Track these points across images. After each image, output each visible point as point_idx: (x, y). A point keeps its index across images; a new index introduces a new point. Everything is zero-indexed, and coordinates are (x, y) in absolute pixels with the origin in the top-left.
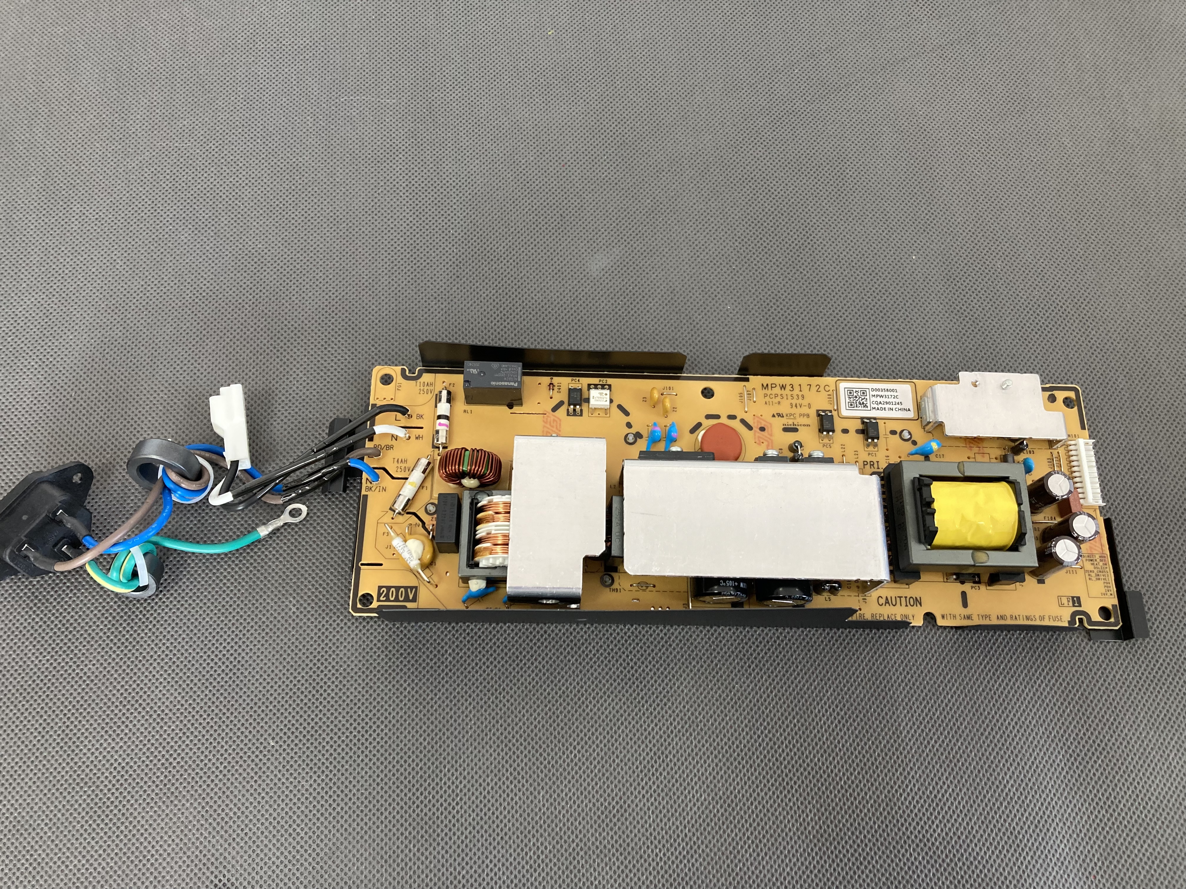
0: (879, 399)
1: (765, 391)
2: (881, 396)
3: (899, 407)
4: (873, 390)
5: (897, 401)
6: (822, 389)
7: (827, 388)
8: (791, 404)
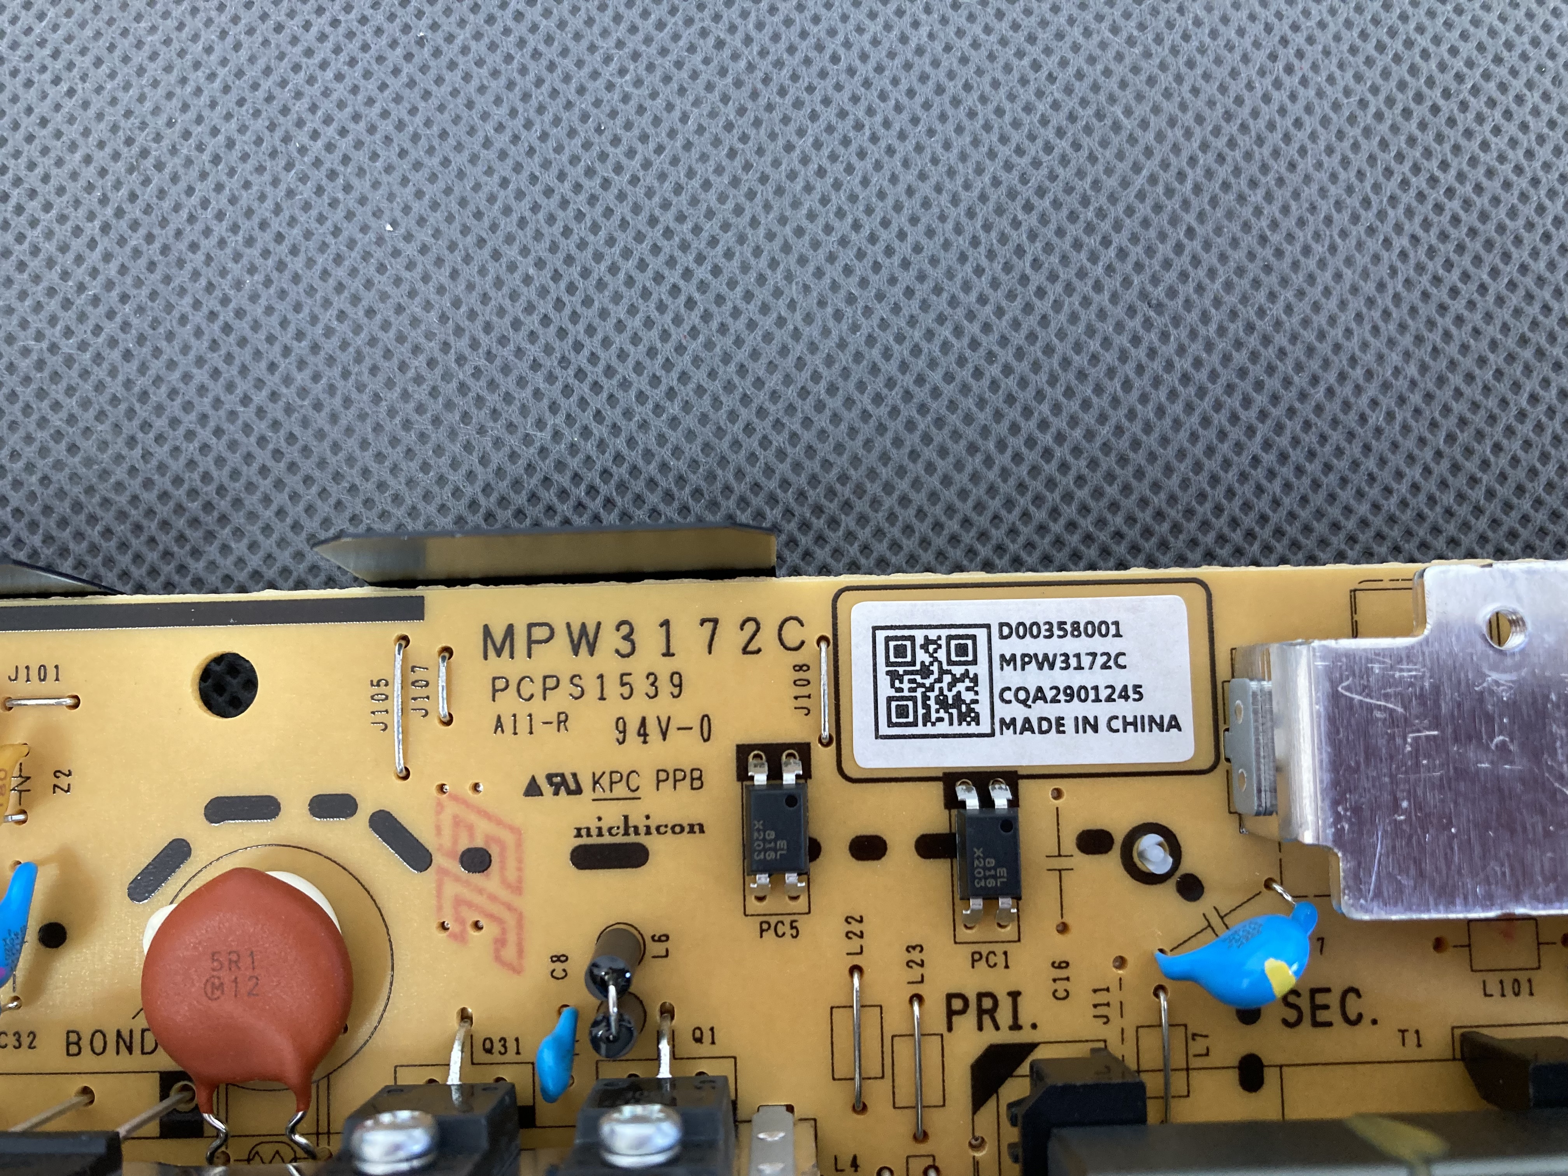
0: (1033, 677)
1: (501, 665)
2: (1046, 662)
3: (1127, 709)
4: (1008, 630)
5: (1118, 678)
6: (767, 638)
7: (792, 635)
8: (621, 726)
